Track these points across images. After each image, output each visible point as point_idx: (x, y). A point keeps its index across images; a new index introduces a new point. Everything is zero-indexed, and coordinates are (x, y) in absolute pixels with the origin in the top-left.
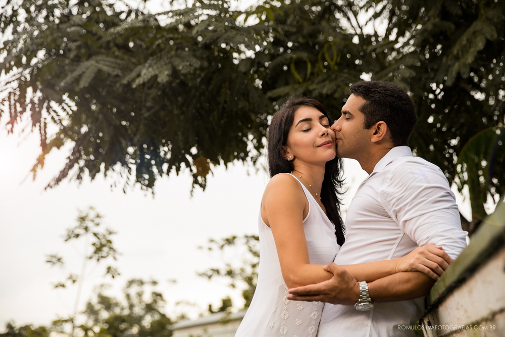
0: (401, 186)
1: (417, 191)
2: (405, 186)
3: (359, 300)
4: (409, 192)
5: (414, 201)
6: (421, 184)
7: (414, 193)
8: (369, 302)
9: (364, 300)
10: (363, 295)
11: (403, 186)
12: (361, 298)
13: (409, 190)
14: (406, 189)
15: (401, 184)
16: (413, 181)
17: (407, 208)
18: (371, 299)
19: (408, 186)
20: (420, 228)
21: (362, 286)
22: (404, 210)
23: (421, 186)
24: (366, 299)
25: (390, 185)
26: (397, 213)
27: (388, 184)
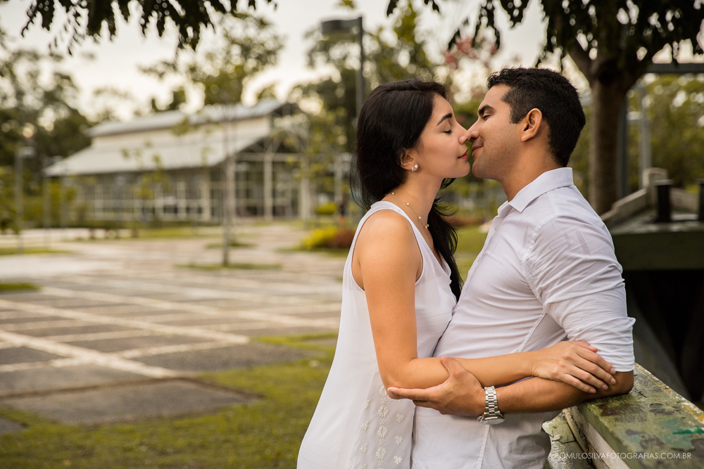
0: (549, 253)
1: (570, 264)
2: (554, 254)
3: (485, 413)
4: (560, 263)
5: (565, 277)
6: (578, 255)
7: (566, 266)
8: (497, 415)
9: (490, 413)
10: (490, 407)
11: (552, 253)
12: (487, 411)
13: (560, 260)
14: (556, 259)
15: (549, 250)
16: (566, 249)
17: (556, 286)
18: (501, 412)
19: (560, 255)
20: (572, 315)
21: (489, 395)
22: (551, 288)
23: (577, 258)
24: (493, 413)
25: (535, 249)
26: (542, 291)
27: (532, 247)
